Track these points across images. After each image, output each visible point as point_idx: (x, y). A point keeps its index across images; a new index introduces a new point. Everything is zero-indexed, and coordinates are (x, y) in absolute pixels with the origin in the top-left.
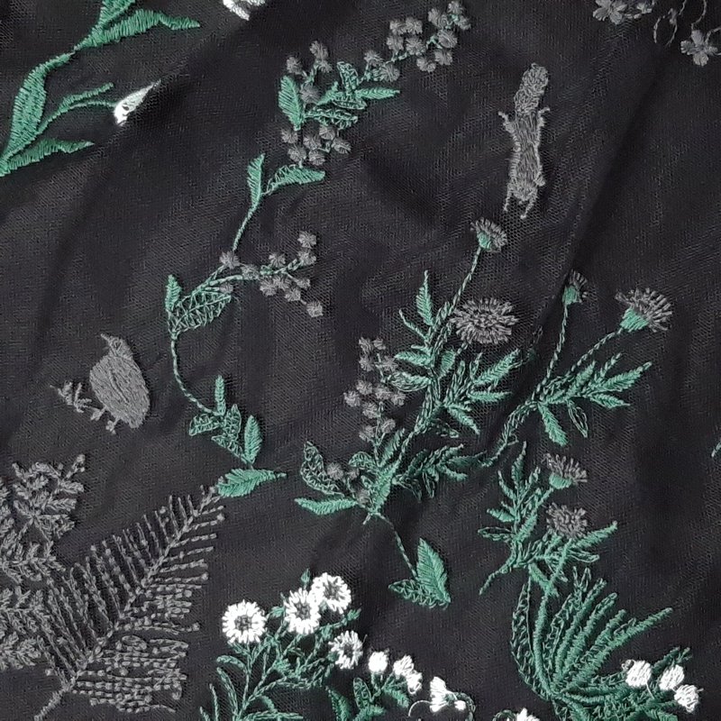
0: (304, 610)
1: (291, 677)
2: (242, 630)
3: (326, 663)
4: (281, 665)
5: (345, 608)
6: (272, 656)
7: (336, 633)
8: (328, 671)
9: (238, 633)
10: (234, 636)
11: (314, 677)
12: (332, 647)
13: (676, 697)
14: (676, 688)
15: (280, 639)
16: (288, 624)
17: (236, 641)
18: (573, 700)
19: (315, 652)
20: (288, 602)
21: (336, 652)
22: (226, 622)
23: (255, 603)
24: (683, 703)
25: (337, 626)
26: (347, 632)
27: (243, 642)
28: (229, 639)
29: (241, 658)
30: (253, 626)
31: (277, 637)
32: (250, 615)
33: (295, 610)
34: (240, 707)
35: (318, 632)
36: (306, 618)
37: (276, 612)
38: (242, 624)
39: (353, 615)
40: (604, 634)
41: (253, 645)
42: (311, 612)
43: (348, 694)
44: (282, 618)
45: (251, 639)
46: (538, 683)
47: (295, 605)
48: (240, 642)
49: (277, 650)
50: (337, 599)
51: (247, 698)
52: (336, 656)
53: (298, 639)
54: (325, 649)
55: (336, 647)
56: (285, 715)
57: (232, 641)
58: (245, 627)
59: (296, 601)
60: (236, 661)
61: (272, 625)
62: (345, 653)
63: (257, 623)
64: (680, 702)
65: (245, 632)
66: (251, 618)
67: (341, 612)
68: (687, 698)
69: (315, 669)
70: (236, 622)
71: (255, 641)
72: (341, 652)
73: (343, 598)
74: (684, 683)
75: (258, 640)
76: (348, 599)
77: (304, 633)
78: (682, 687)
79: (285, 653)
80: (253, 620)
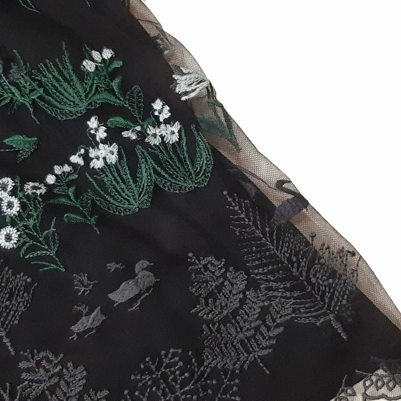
0: (10, 205)
1: (36, 218)
2: (11, 239)
3: (35, 198)
4: (31, 222)
5: (13, 182)
6: (26, 227)
7: (22, 190)
8: (40, 199)
9: (12, 242)
10: (13, 244)
11: (39, 206)
12: (28, 194)
13: (106, 58)
14: (102, 56)
15: (20, 221)
16: (14, 215)
17: (15, 244)
18: (90, 98)
19: (27, 202)
20: (6, 212)
21: (32, 193)
22: (5, 246)
23: (2, 230)
24: (110, 56)
25: (19, 188)
26: (25, 185)
27: (17, 241)
28: (13, 247)
29: (24, 244)
30: (11, 233)
31: (19, 222)
32: (5, 233)
33: (9, 210)
34: (46, 250)
35: (20, 199)
36: (13, 204)
37: (8, 220)
38: (9, 239)
39: (17, 180)
40: (65, 72)
41: (20, 236)
42: (11, 200)
43: (57, 196)
44: (11, 217)
45: (17, 236)
46: (77, 112)
47: (7, 209)
48: (16, 242)
49: (25, 224)
50: (8, 185)
51: (43, 245)
52: (35, 193)
53: (21, 211)
54: (28, 197)
55: (30, 192)
56: (52, 226)
57: (15, 246)
58: (10, 238)
59: (6, 207)
60: (25, 248)
61: (13, 224)
62: (36, 190)
63: (10, 231)
64: (109, 57)
65: (13, 238)
66: (7, 233)
67: (14, 184)
68: (107, 54)
69: (35, 205)
70: (7, 241)
71: (19, 235)
72: (34, 191)
73: (8, 182)
74: (101, 54)
75: (19, 233)
76: (9, 179)
77: (19, 207)
78: (103, 55)
79: (26, 219)
80: (8, 232)
